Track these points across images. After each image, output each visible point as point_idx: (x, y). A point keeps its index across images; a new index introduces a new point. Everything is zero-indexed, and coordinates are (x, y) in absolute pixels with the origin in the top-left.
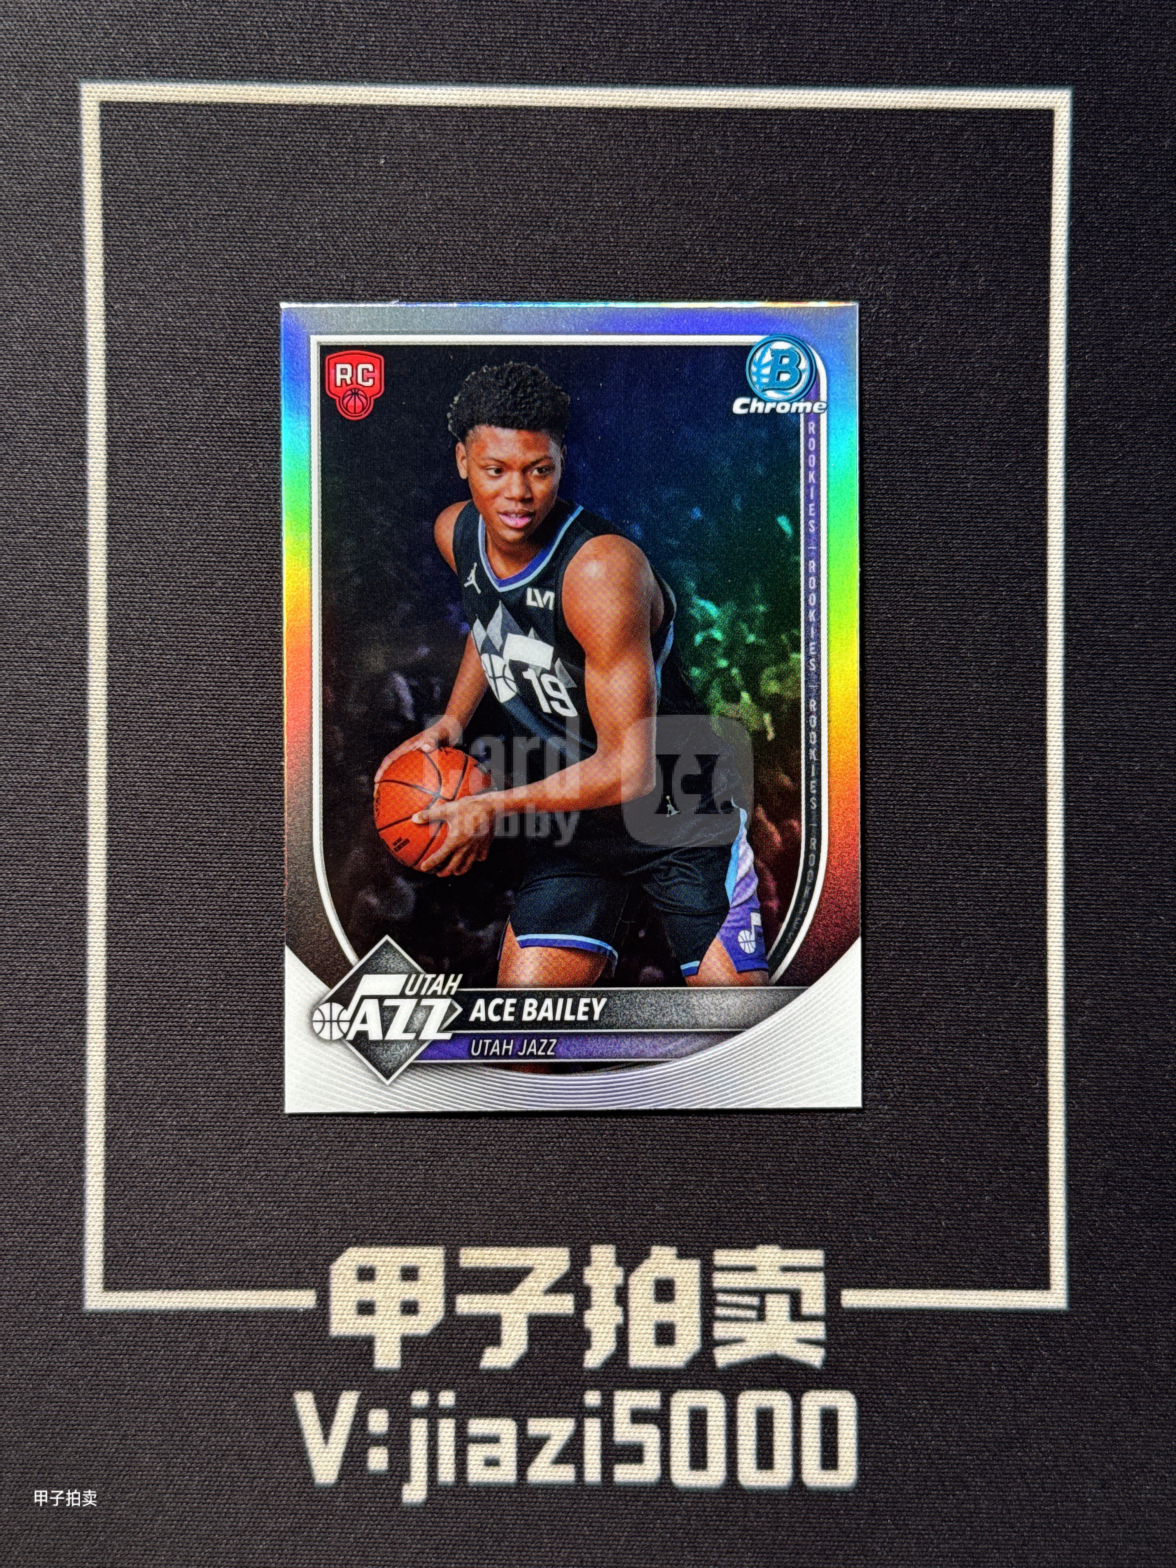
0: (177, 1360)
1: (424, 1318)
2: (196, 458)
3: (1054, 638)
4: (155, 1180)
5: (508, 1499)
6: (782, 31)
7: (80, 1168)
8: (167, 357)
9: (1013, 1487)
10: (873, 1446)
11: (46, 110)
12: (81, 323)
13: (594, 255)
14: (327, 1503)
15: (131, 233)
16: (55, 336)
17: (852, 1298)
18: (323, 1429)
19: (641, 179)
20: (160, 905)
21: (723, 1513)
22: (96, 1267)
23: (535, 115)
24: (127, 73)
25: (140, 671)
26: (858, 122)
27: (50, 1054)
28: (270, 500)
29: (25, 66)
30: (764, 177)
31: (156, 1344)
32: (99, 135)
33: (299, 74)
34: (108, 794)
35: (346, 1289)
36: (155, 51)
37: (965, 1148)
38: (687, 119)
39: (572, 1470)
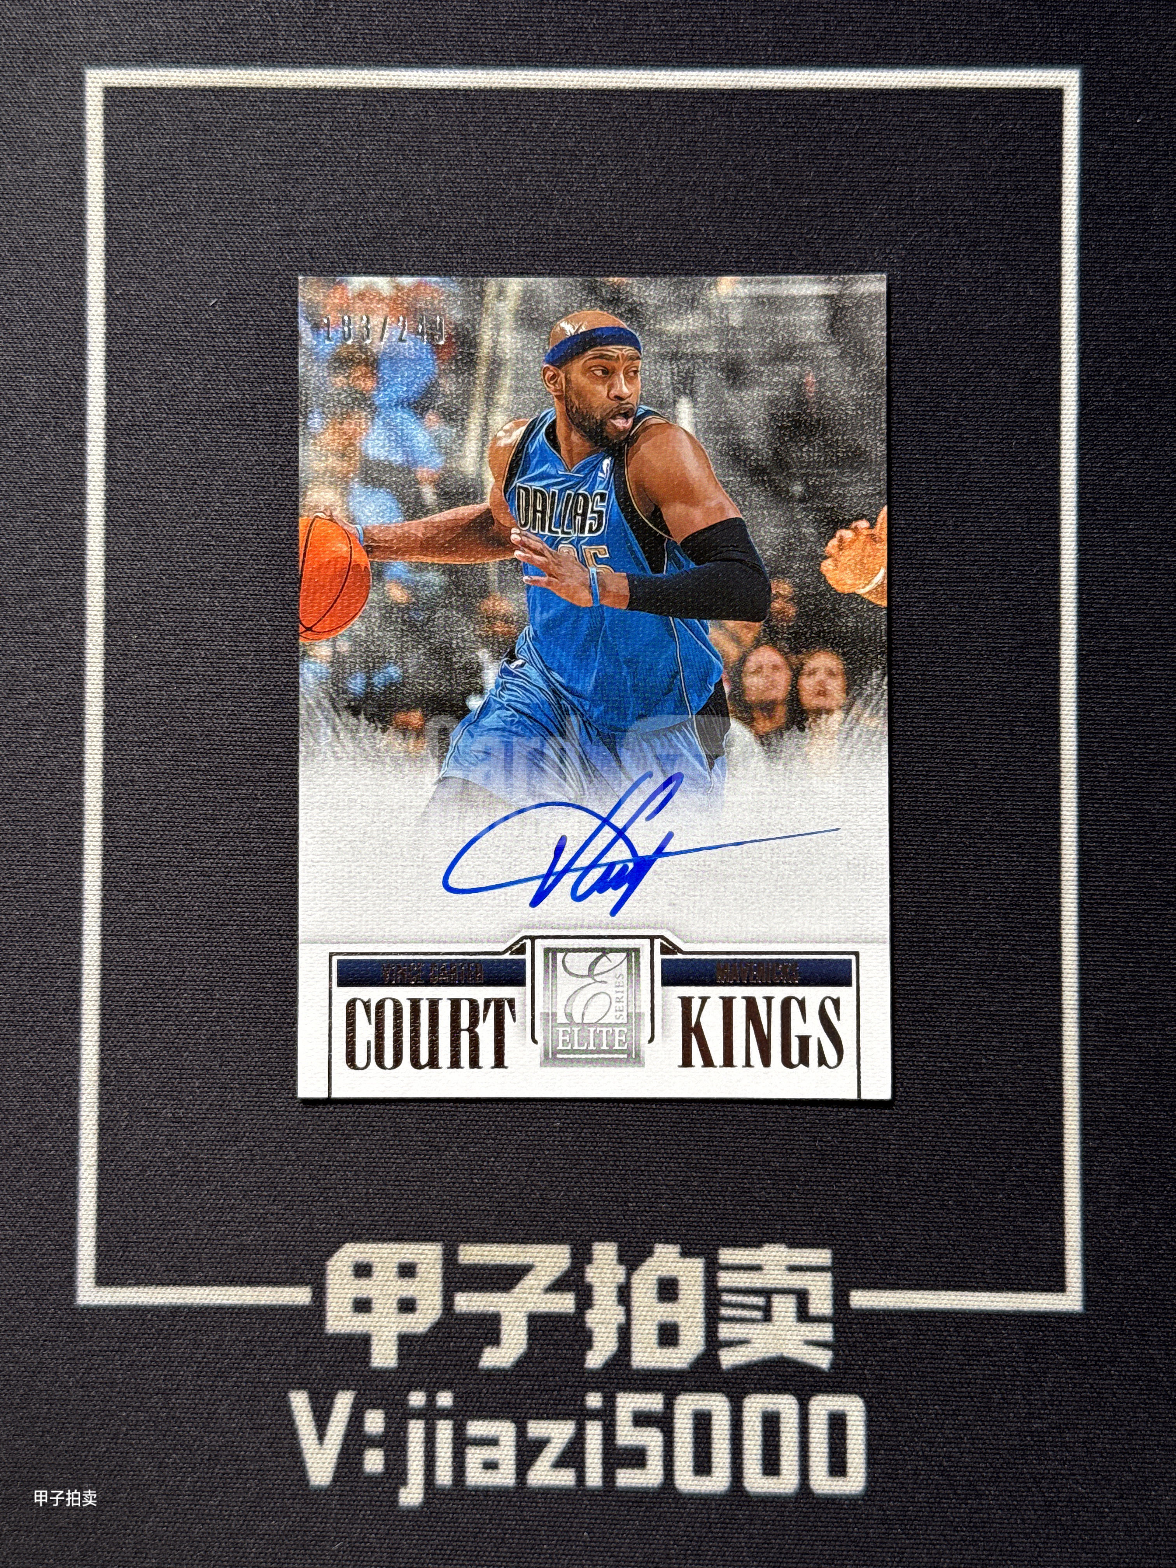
0: (170, 1357)
1: (422, 1316)
2: (195, 441)
3: (1068, 622)
4: (149, 1173)
5: (506, 1503)
7: (73, 1160)
8: (168, 340)
9: (1027, 1496)
10: (882, 1452)
11: (51, 96)
12: (82, 306)
13: (598, 236)
14: (322, 1506)
16: (56, 320)
17: (861, 1299)
18: (317, 1430)
19: (646, 160)
21: (727, 1521)
22: (89, 1261)
23: (539, 97)
24: (131, 59)
25: (137, 655)
26: (864, 102)
27: (43, 1044)
28: (270, 483)
29: (31, 54)
30: (769, 158)
31: (149, 1340)
32: (102, 120)
33: (302, 58)
35: (342, 1286)
36: (160, 37)
37: (977, 1146)
38: (691, 100)
39: (573, 1474)
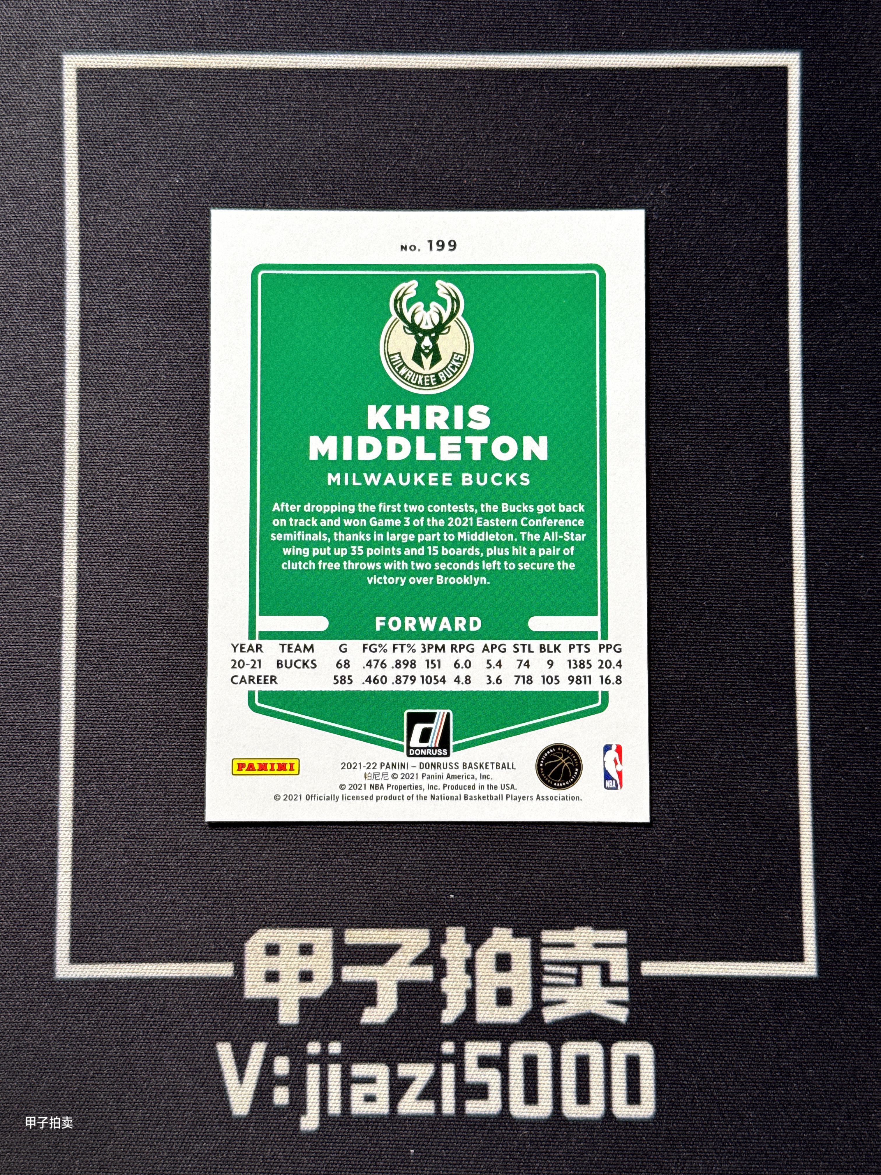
0: (126, 1018)
1: (317, 984)
2: (146, 330)
3: (796, 459)
4: (110, 877)
5: (382, 1128)
6: (584, 12)
7: (53, 868)
8: (126, 255)
9: (778, 1118)
10: (667, 1085)
11: (37, 75)
12: (61, 231)
13: (445, 177)
14: (242, 1131)
15: (99, 164)
16: (42, 241)
17: (649, 968)
18: (238, 1072)
19: (480, 121)
20: (117, 665)
21: (550, 1139)
22: (65, 945)
24: (97, 47)
25: (103, 488)
26: (641, 78)
27: (31, 780)
29: (22, 43)
31: (110, 1005)
32: (76, 93)
33: (224, 46)
34: (77, 581)
35: (257, 962)
36: (118, 31)
37: (735, 851)
38: (513, 76)
39: (433, 1104)
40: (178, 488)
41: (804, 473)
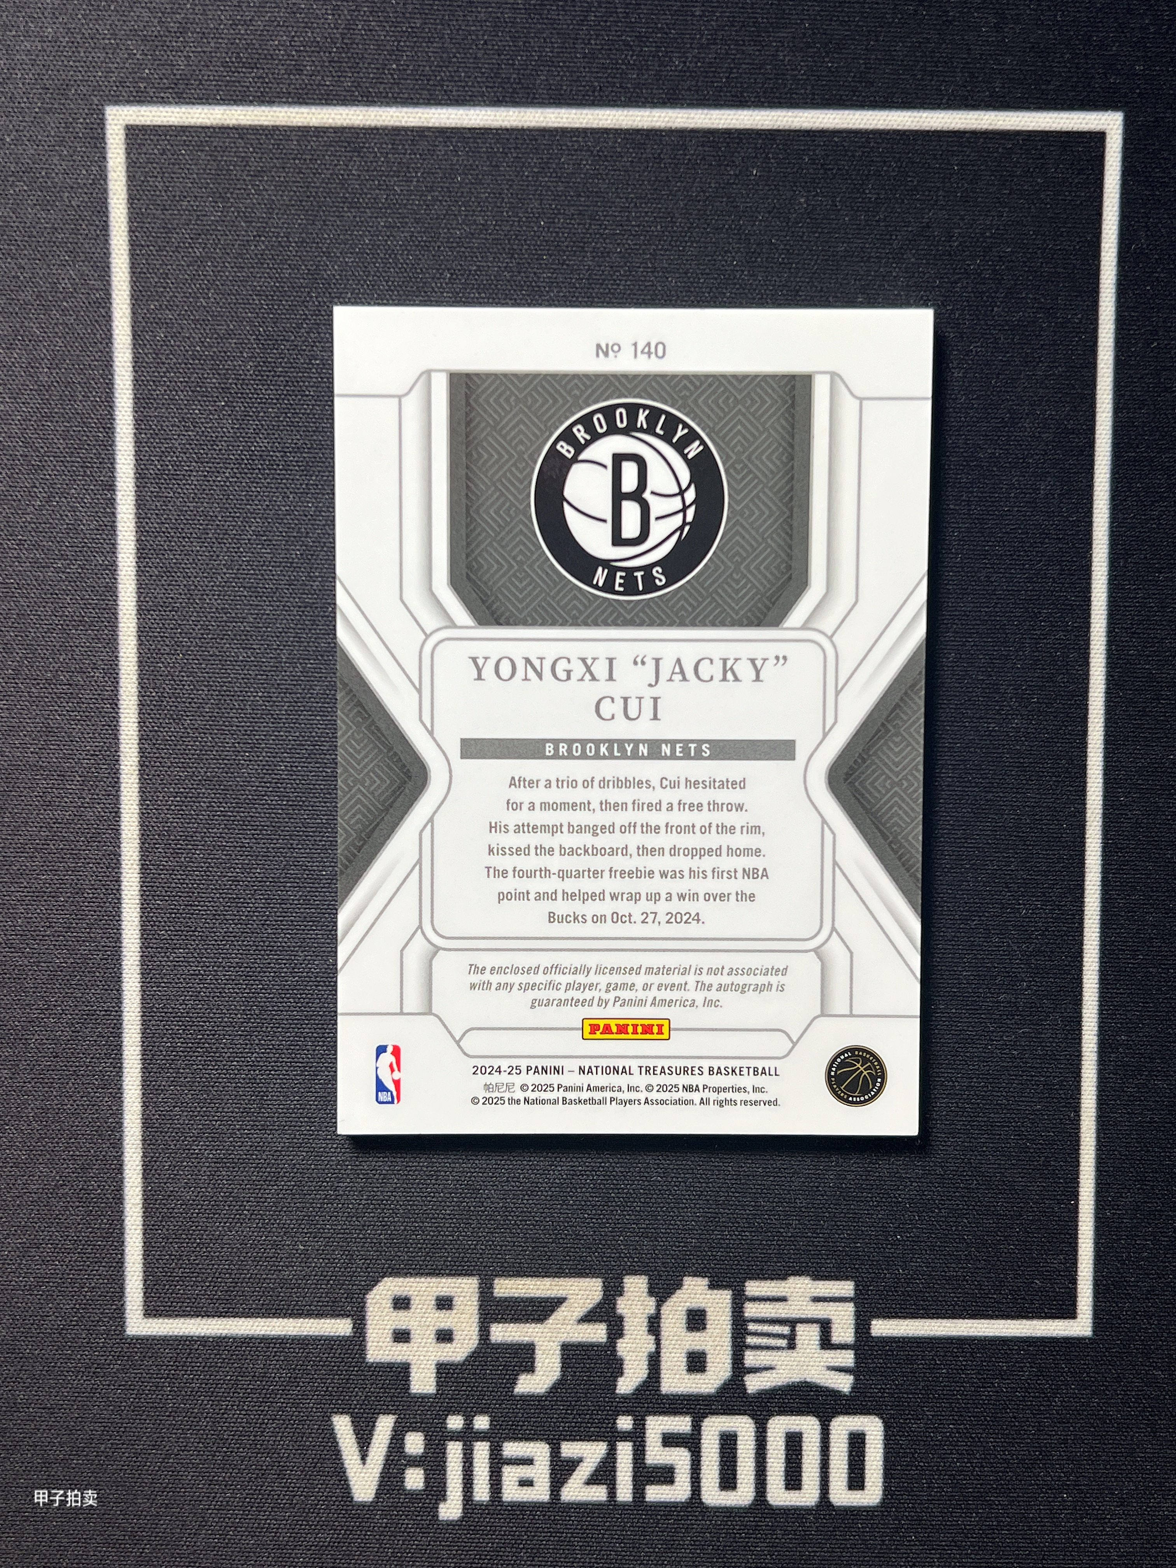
0: (217, 1384)
1: (459, 1345)
2: (225, 490)
3: (1097, 673)
4: (192, 1211)
5: (541, 1517)
6: (827, 50)
7: (119, 1199)
8: (195, 387)
10: (899, 1468)
11: (70, 134)
12: (108, 353)
14: (365, 1520)
15: (158, 260)
16: (82, 367)
17: (881, 1328)
18: (360, 1451)
19: (681, 202)
21: (751, 1531)
22: (137, 1295)
23: (572, 136)
24: (153, 95)
25: (171, 706)
26: (904, 144)
28: (302, 533)
29: (48, 89)
31: (196, 1368)
32: (124, 160)
33: (329, 95)
34: (140, 830)
35: (382, 1318)
36: (180, 72)
37: (997, 1183)
38: (728, 140)
39: (605, 1491)
40: (271, 706)
41: (1106, 693)
